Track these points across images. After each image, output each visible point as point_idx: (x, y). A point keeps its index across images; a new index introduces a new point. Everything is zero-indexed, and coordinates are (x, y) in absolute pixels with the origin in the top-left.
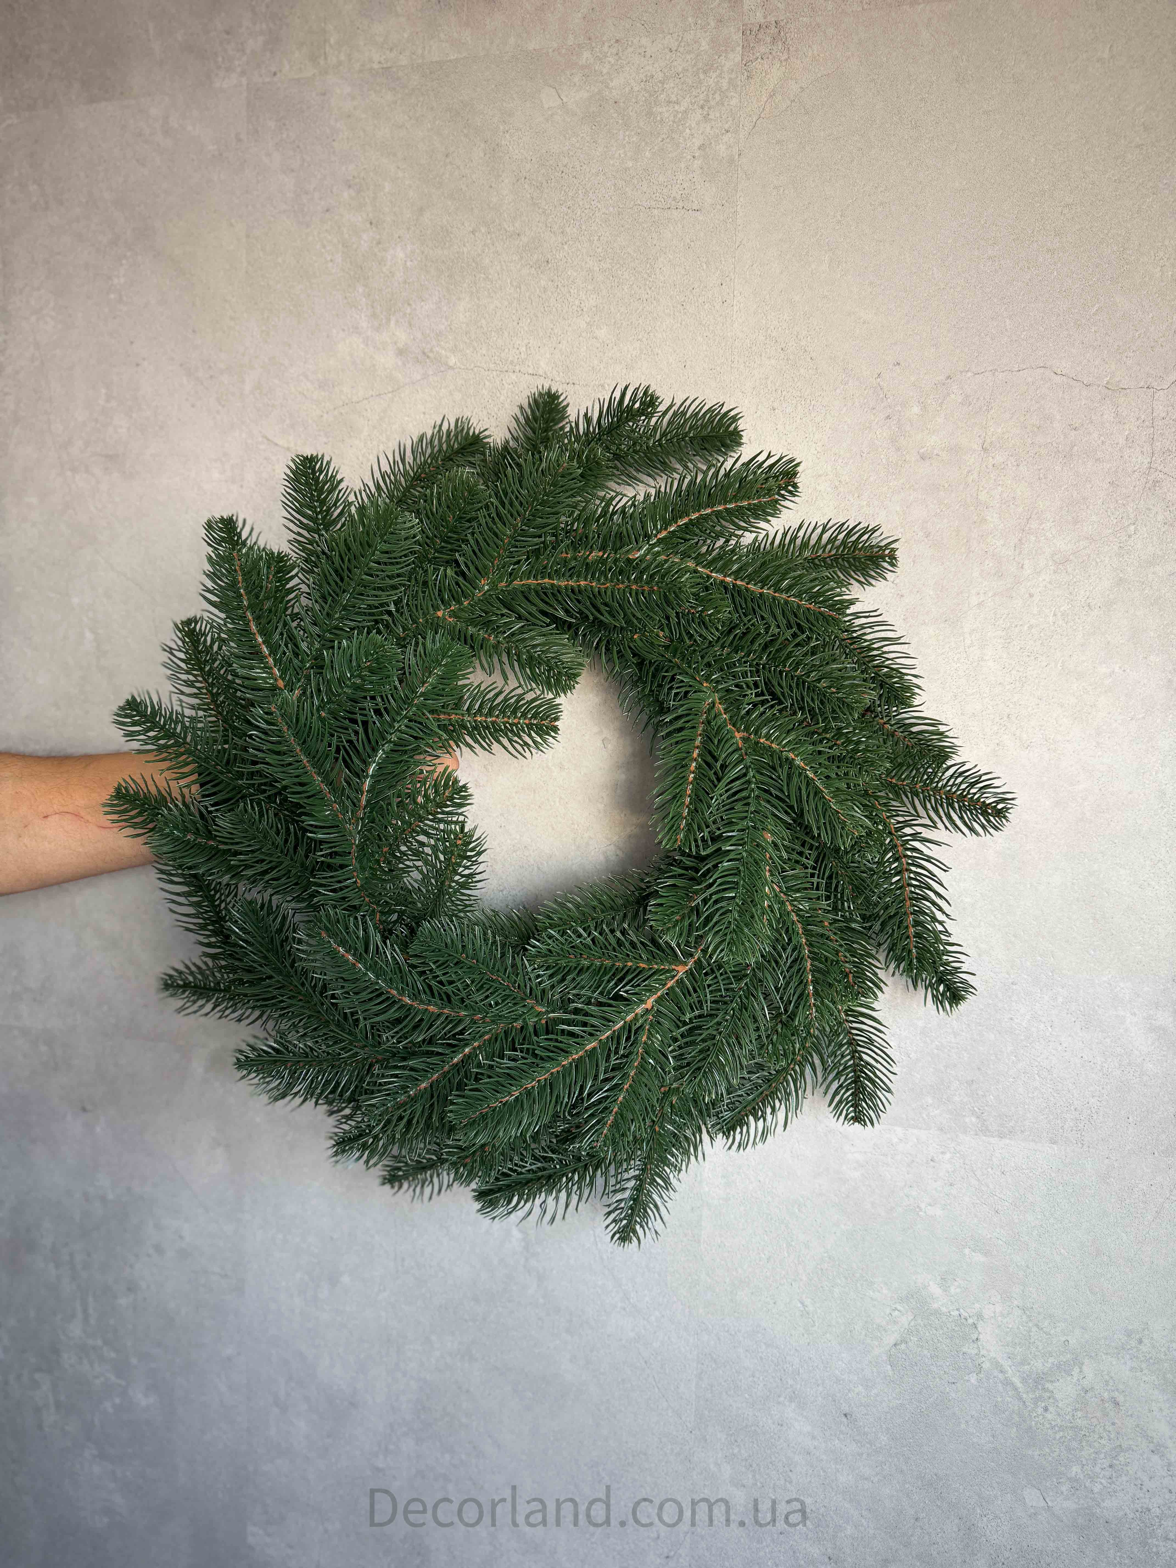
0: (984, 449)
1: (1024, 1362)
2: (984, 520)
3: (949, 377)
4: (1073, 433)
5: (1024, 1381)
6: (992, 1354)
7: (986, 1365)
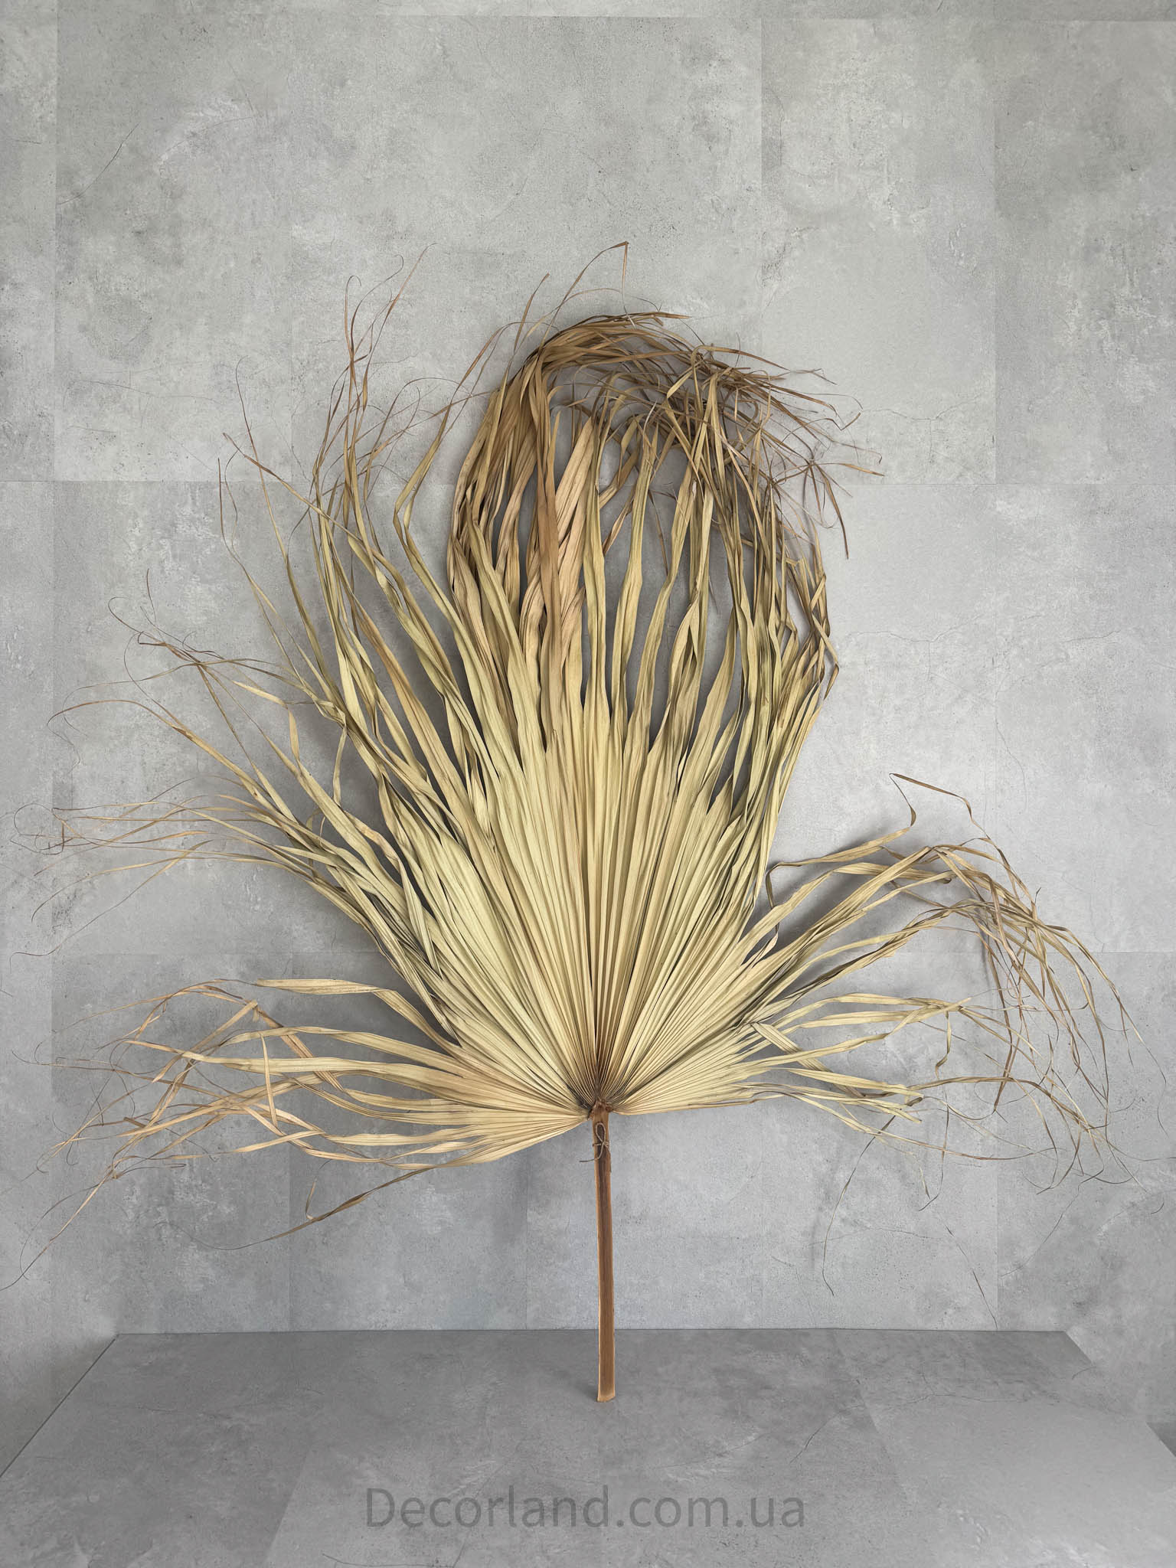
0: (866, 664)
1: (905, 1051)
2: (866, 693)
3: (850, 635)
4: (900, 659)
5: (905, 1059)
6: (892, 1049)
7: (889, 1055)
